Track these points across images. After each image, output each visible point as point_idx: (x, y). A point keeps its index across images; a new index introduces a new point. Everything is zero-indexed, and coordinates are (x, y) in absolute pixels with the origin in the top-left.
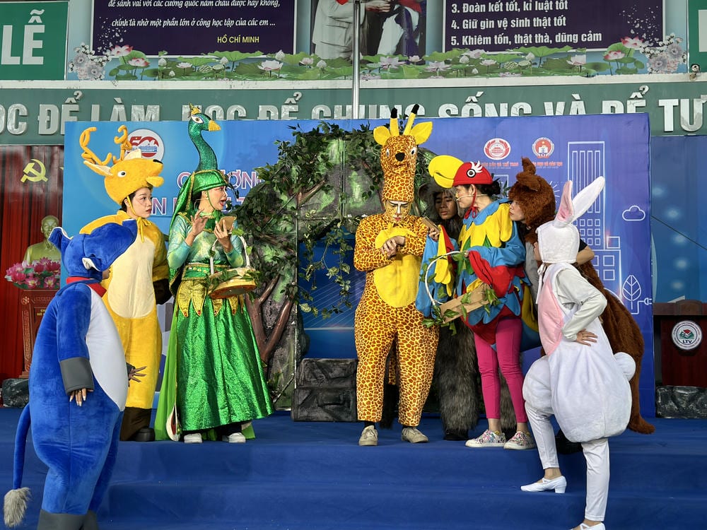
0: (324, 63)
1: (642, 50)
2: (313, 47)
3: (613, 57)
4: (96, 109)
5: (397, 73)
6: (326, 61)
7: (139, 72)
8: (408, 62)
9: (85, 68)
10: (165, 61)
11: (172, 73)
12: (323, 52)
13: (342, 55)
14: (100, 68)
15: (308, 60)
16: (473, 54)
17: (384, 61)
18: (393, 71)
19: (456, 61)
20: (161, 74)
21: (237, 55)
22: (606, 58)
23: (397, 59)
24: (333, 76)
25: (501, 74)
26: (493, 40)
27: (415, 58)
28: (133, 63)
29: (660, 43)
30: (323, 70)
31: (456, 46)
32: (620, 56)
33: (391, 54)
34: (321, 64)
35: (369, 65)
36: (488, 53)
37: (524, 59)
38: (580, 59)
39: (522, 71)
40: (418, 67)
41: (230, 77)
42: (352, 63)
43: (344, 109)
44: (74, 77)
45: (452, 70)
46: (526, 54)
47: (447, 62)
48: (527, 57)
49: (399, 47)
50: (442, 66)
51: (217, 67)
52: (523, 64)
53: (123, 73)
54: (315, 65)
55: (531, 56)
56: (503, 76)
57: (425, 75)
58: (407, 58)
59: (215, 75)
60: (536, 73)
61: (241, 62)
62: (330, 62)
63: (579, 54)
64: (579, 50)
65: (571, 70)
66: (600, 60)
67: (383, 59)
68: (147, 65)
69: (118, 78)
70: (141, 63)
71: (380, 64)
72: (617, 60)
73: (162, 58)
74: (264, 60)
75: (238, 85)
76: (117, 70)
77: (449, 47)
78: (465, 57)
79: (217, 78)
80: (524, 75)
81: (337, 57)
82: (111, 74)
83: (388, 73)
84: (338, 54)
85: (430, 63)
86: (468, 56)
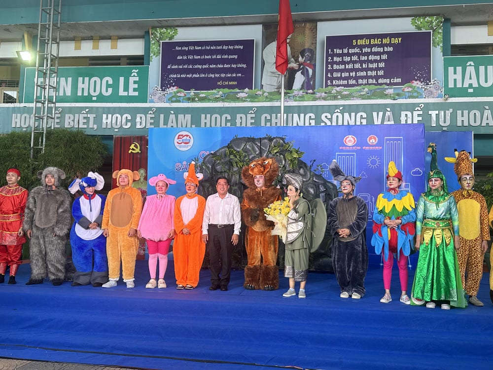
0: (267, 94)
1: (421, 87)
2: (262, 86)
3: (406, 90)
4: (162, 116)
5: (302, 98)
6: (268, 93)
7: (182, 98)
8: (307, 93)
9: (157, 97)
10: (193, 94)
11: (197, 99)
12: (267, 89)
13: (276, 90)
14: (164, 97)
15: (260, 93)
16: (338, 89)
17: (296, 93)
18: (300, 97)
19: (330, 92)
20: (192, 100)
21: (227, 90)
22: (403, 90)
23: (302, 91)
24: (271, 100)
25: (352, 98)
26: (348, 82)
27: (311, 91)
28: (179, 95)
29: (430, 83)
30: (266, 97)
31: (330, 85)
32: (410, 89)
33: (299, 89)
34: (266, 94)
35: (289, 95)
36: (346, 88)
37: (363, 91)
38: (390, 91)
39: (362, 97)
40: (312, 95)
41: (223, 101)
42: (280, 93)
43: (276, 116)
44: (152, 101)
45: (328, 97)
46: (364, 89)
47: (326, 93)
48: (364, 90)
49: (303, 86)
50: (323, 94)
51: (217, 96)
52: (362, 93)
53: (174, 99)
54: (263, 95)
55: (366, 89)
56: (353, 100)
57: (315, 99)
58: (306, 91)
59: (217, 100)
60: (369, 98)
61: (228, 93)
62: (270, 93)
63: (390, 88)
64: (390, 87)
65: (386, 96)
66: (400, 91)
67: (295, 91)
68: (185, 95)
69: (172, 102)
70: (182, 95)
71: (294, 94)
72: (408, 92)
73: (192, 92)
74: (239, 92)
75: (227, 105)
76: (172, 98)
77: (327, 86)
78: (334, 90)
79: (217, 102)
80: (363, 99)
81: (273, 91)
82: (169, 100)
83: (298, 98)
84: (274, 90)
85: (318, 93)
86: (336, 90)
